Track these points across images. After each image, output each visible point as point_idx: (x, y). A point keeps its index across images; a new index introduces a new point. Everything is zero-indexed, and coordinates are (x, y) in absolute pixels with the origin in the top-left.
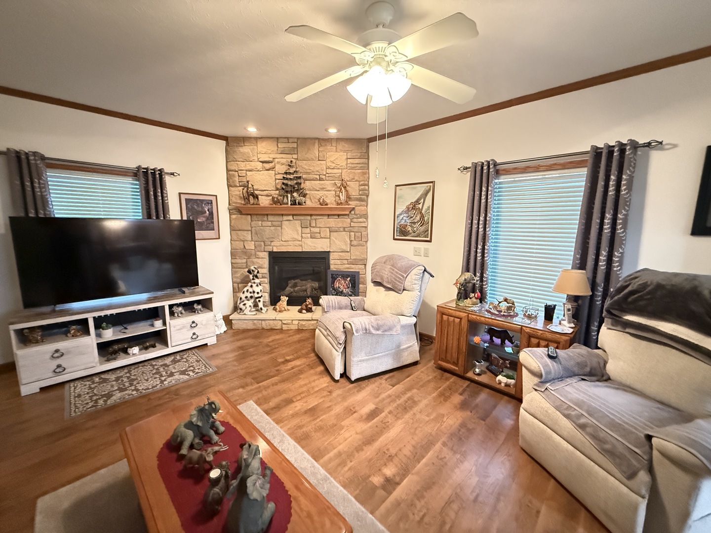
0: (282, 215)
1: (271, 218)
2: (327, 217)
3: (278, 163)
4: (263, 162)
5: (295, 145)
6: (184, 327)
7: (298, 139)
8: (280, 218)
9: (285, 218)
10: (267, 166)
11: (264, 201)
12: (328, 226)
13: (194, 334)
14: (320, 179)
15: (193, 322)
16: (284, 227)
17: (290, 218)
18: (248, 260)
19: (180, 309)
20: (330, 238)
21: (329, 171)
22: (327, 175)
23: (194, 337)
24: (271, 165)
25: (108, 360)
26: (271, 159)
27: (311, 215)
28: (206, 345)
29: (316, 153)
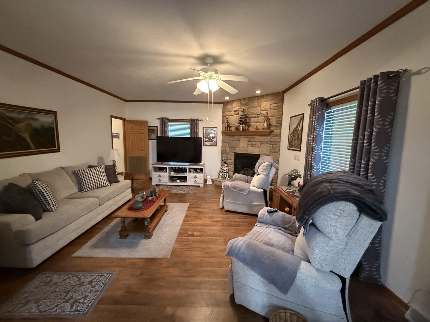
0: (240, 135)
1: (236, 137)
2: (259, 136)
3: (240, 111)
4: (235, 111)
5: (247, 101)
6: (192, 177)
7: (249, 98)
8: (239, 137)
9: (242, 137)
10: (236, 113)
11: (233, 129)
12: (259, 141)
14: (258, 117)
15: (196, 176)
16: (241, 141)
17: (243, 137)
18: (227, 156)
20: (260, 147)
21: (262, 112)
22: (261, 114)
23: (195, 182)
24: (238, 112)
25: (171, 182)
26: (237, 110)
27: (252, 135)
28: (199, 186)
29: (256, 104)
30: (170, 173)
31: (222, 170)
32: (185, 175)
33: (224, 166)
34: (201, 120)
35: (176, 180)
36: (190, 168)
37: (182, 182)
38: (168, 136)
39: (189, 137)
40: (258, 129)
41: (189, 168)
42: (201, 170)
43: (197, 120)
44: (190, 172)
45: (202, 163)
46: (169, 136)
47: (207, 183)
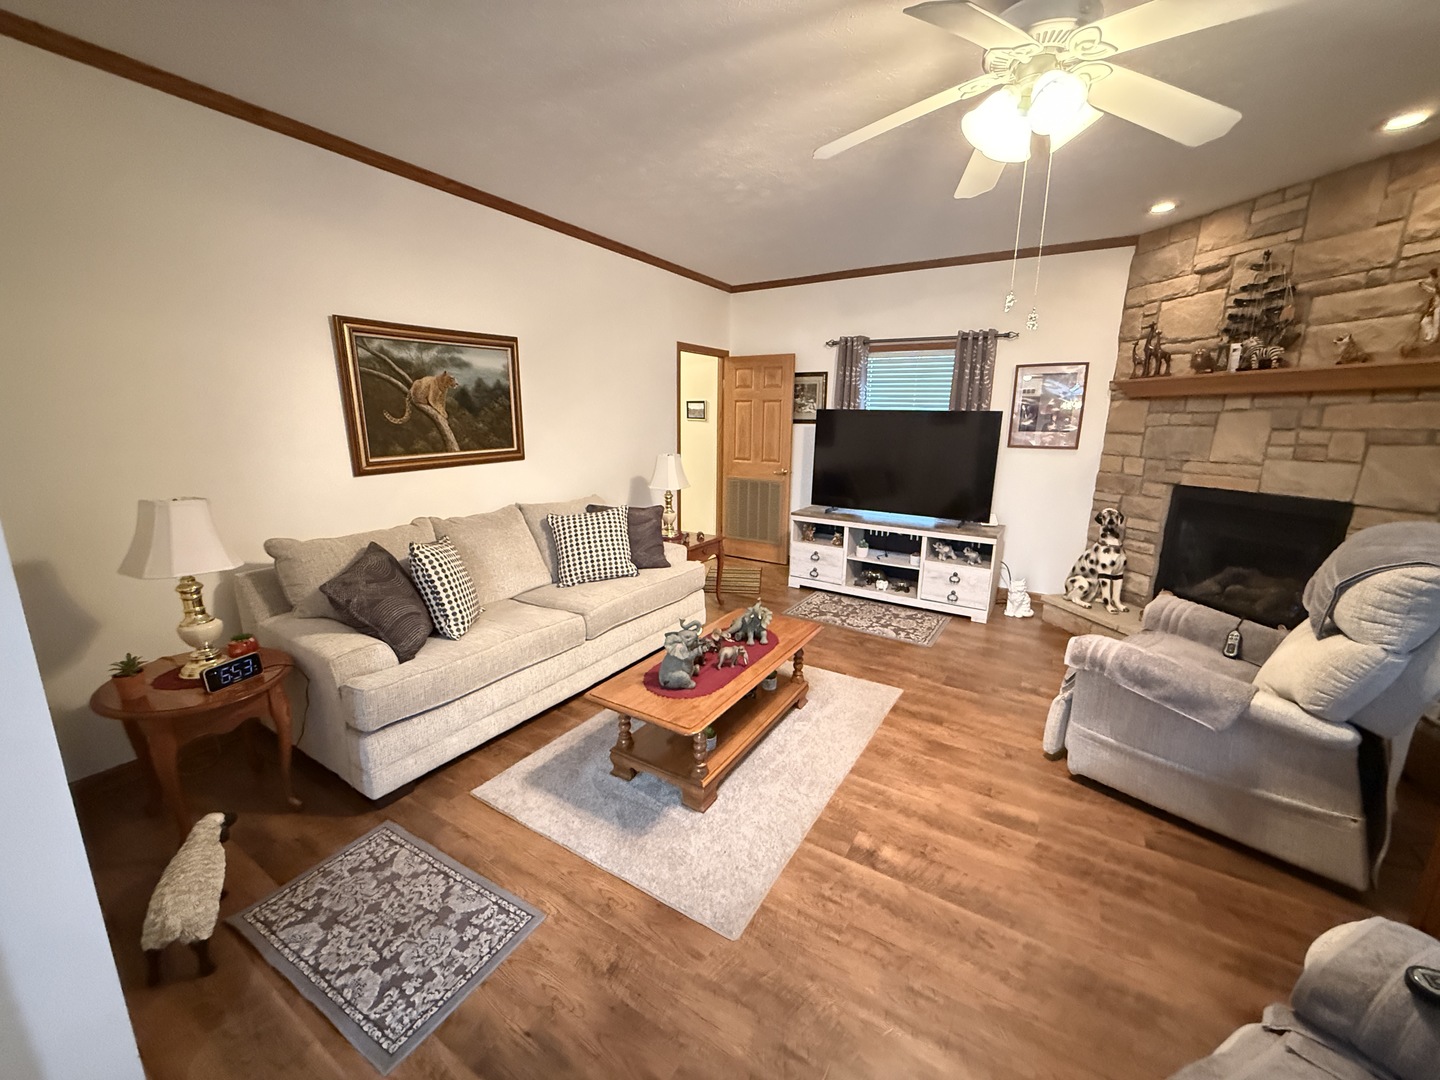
0: (1224, 397)
1: (1192, 405)
2: (1368, 398)
3: (1241, 264)
4: (1202, 272)
5: (1302, 203)
6: (941, 577)
7: (1314, 182)
8: (1214, 406)
9: (1230, 404)
10: (1211, 279)
11: (1181, 366)
12: (1363, 425)
13: (953, 593)
14: (1373, 283)
15: (955, 575)
16: (1219, 427)
17: (1245, 403)
18: (1125, 497)
19: (947, 549)
20: (1362, 463)
21: (1409, 250)
22: (1403, 264)
23: (953, 597)
24: (1221, 274)
25: (856, 584)
26: (1222, 261)
27: (1310, 394)
28: (968, 618)
29: (1373, 202)
30: (853, 551)
31: (1092, 562)
32: (912, 562)
33: (1104, 544)
34: (1007, 336)
35: (872, 581)
36: (932, 541)
37: (899, 589)
38: (862, 408)
39: (947, 409)
40: (1366, 358)
41: (928, 538)
42: (985, 552)
43: (990, 337)
44: (933, 553)
45: (993, 521)
46: (868, 408)
47: (1010, 611)
